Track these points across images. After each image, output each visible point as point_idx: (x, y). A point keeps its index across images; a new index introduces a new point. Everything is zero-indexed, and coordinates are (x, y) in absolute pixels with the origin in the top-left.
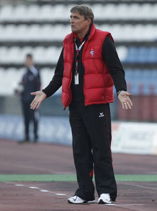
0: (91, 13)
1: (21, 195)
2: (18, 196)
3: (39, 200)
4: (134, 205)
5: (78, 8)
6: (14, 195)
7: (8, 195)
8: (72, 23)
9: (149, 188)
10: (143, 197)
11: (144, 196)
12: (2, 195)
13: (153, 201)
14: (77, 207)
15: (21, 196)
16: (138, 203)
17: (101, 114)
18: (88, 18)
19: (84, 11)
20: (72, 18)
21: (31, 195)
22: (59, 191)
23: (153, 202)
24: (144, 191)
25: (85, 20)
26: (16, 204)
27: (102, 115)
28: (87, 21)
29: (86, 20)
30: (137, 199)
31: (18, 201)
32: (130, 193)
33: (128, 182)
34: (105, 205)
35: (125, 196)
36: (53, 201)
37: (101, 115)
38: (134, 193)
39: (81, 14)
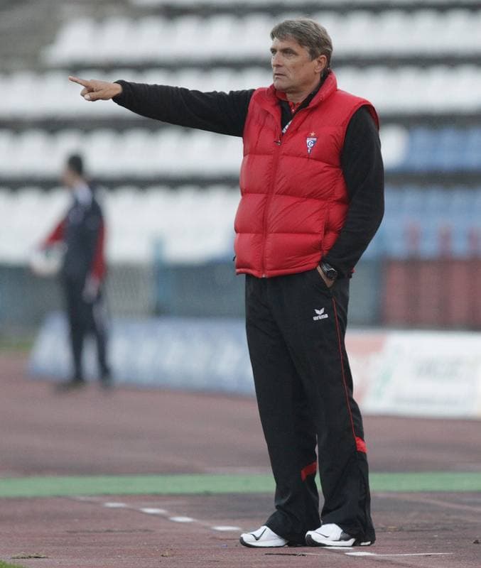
0: (327, 40)
1: (119, 531)
2: (113, 534)
3: (168, 545)
4: (424, 556)
5: (293, 27)
6: (100, 532)
7: (84, 532)
8: (278, 66)
9: (466, 507)
10: (451, 533)
11: (451, 530)
12: (68, 531)
13: (477, 542)
14: (269, 562)
15: (117, 534)
16: (435, 548)
17: (317, 312)
18: (319, 52)
19: (309, 35)
20: (278, 53)
21: (146, 531)
22: (222, 518)
23: (477, 545)
24: (453, 517)
25: (312, 60)
26: (106, 556)
27: (323, 314)
28: (315, 62)
29: (314, 59)
30: (434, 538)
31: (110, 548)
32: (415, 521)
33: (411, 493)
34: (347, 555)
35: (401, 530)
36: (207, 547)
37: (317, 315)
38: (426, 522)
39: (301, 43)
